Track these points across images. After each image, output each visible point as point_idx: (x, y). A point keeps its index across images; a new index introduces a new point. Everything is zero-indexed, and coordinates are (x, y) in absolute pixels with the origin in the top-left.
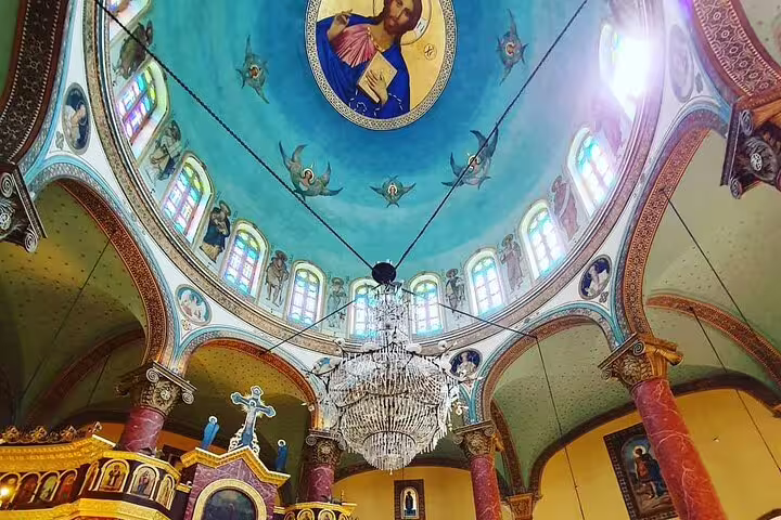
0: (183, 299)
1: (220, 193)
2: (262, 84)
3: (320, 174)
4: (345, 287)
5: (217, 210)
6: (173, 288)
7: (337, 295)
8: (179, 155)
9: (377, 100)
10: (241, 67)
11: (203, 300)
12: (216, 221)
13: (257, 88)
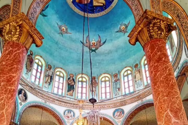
0: (66, 114)
1: (68, 72)
2: (67, 30)
3: (97, 40)
4: (118, 76)
5: (69, 79)
6: (62, 113)
7: (116, 81)
8: (53, 72)
9: (102, 5)
10: (59, 32)
11: (72, 111)
12: (70, 82)
13: (67, 33)
